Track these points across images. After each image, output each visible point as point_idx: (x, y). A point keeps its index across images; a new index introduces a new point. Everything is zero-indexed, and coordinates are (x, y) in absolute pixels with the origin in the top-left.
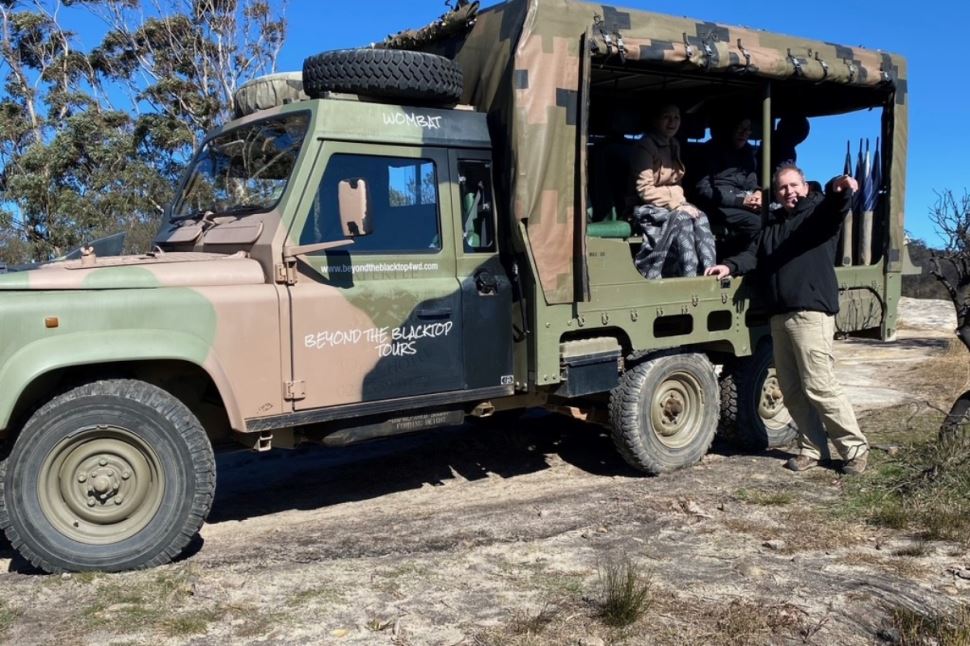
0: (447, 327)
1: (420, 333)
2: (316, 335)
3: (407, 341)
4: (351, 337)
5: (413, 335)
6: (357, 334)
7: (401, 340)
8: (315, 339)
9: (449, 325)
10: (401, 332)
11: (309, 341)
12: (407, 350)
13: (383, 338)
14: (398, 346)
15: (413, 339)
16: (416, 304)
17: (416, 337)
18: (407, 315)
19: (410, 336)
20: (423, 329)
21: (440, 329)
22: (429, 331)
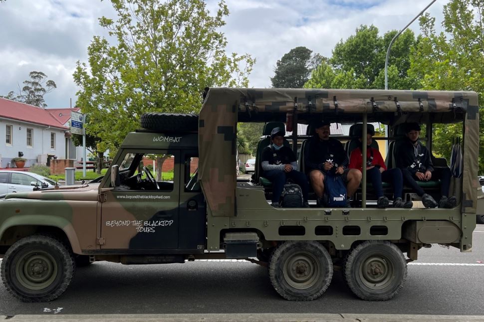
0: (170, 222)
1: (157, 224)
2: (111, 221)
3: (151, 227)
4: (126, 223)
5: (154, 224)
6: (128, 222)
7: (148, 226)
8: (111, 223)
9: (171, 222)
10: (148, 223)
11: (108, 223)
12: (151, 230)
13: (140, 225)
14: (147, 228)
15: (154, 226)
16: (156, 213)
17: (155, 225)
18: (151, 217)
19: (152, 225)
20: (158, 222)
21: (167, 223)
22: (162, 223)
